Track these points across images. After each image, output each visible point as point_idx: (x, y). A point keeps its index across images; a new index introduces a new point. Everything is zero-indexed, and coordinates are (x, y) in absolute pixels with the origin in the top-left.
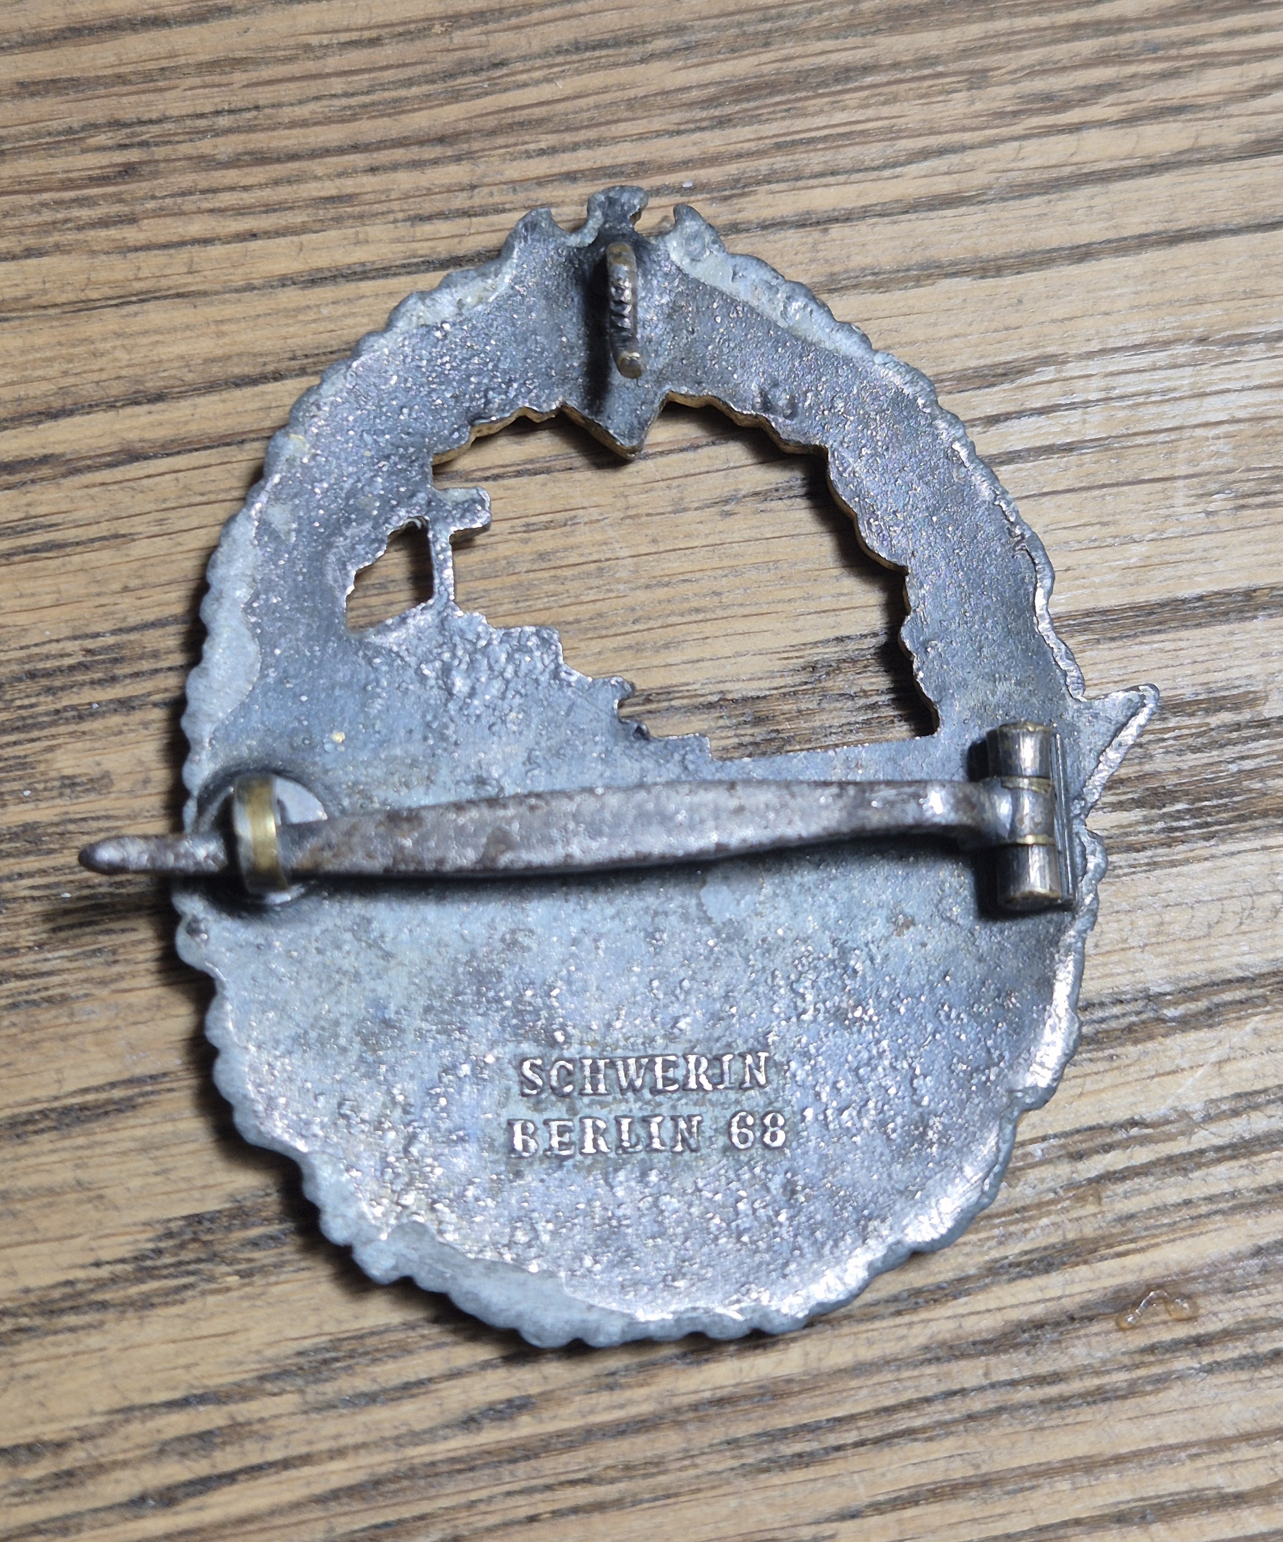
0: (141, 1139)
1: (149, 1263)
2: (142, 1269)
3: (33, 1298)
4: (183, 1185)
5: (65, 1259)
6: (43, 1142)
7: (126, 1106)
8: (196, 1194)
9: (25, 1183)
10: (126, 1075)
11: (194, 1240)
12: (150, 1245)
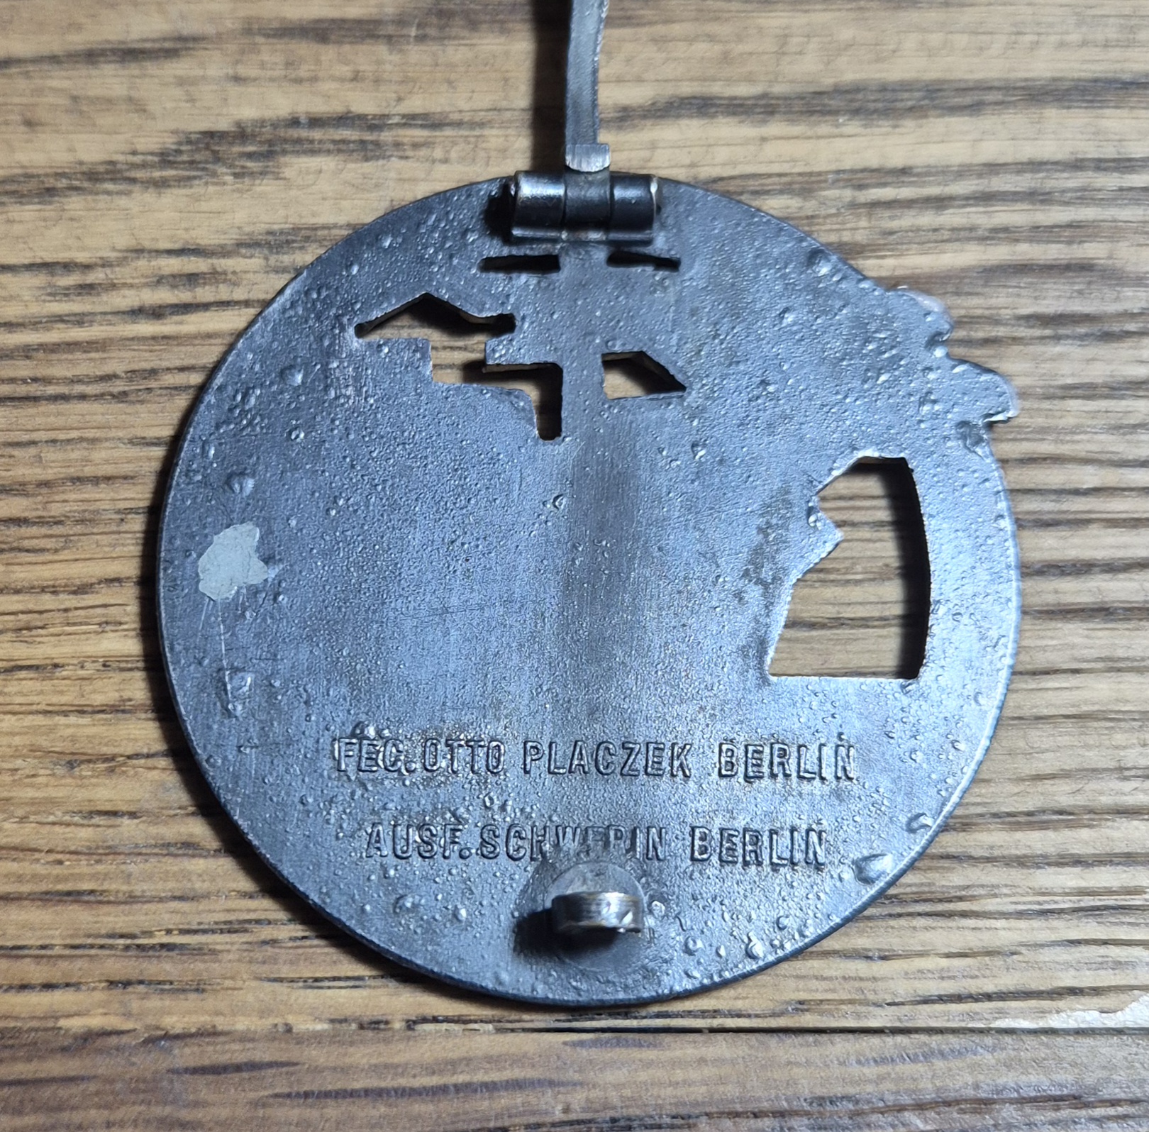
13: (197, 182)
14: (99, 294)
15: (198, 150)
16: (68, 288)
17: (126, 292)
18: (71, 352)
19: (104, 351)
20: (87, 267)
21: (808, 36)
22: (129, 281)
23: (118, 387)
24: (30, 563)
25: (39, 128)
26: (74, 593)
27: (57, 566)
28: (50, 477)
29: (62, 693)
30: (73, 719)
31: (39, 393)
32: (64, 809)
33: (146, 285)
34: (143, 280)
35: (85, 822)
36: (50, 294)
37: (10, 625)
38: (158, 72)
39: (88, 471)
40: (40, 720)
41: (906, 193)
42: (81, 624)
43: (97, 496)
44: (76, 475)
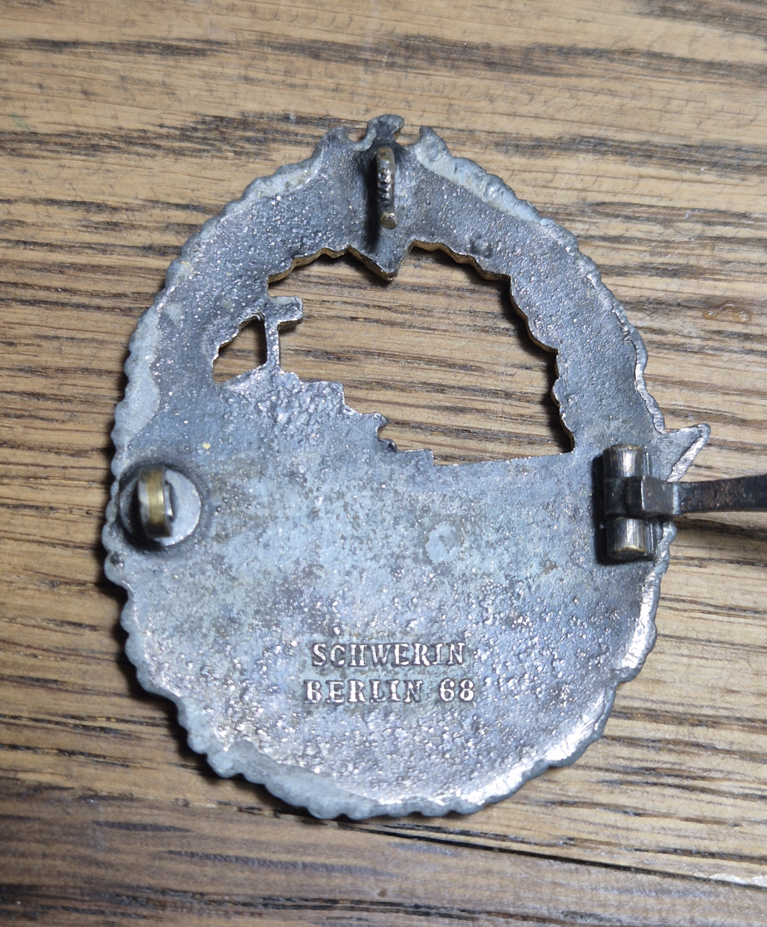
0: (204, 72)
1: (188, 133)
2: (183, 135)
3: (123, 133)
4: (219, 100)
5: (145, 119)
6: (151, 58)
7: (200, 53)
8: (224, 107)
9: (136, 75)
10: (205, 38)
11: (216, 129)
12: (192, 125)
13: (205, 154)
14: (120, 231)
15: (210, 130)
16: (98, 223)
17: (141, 232)
18: (95, 272)
19: (118, 275)
20: (115, 209)
21: (687, 101)
22: (144, 224)
23: (126, 304)
24: (43, 429)
25: (93, 98)
26: (72, 455)
27: (62, 433)
28: (66, 365)
29: (53, 529)
30: (58, 550)
31: (66, 301)
32: (43, 616)
33: (157, 229)
34: (155, 225)
35: (58, 628)
36: (83, 226)
37: (22, 473)
38: (189, 66)
39: (95, 365)
40: (35, 547)
41: (744, 233)
42: (74, 479)
43: (99, 385)
44: (85, 366)
